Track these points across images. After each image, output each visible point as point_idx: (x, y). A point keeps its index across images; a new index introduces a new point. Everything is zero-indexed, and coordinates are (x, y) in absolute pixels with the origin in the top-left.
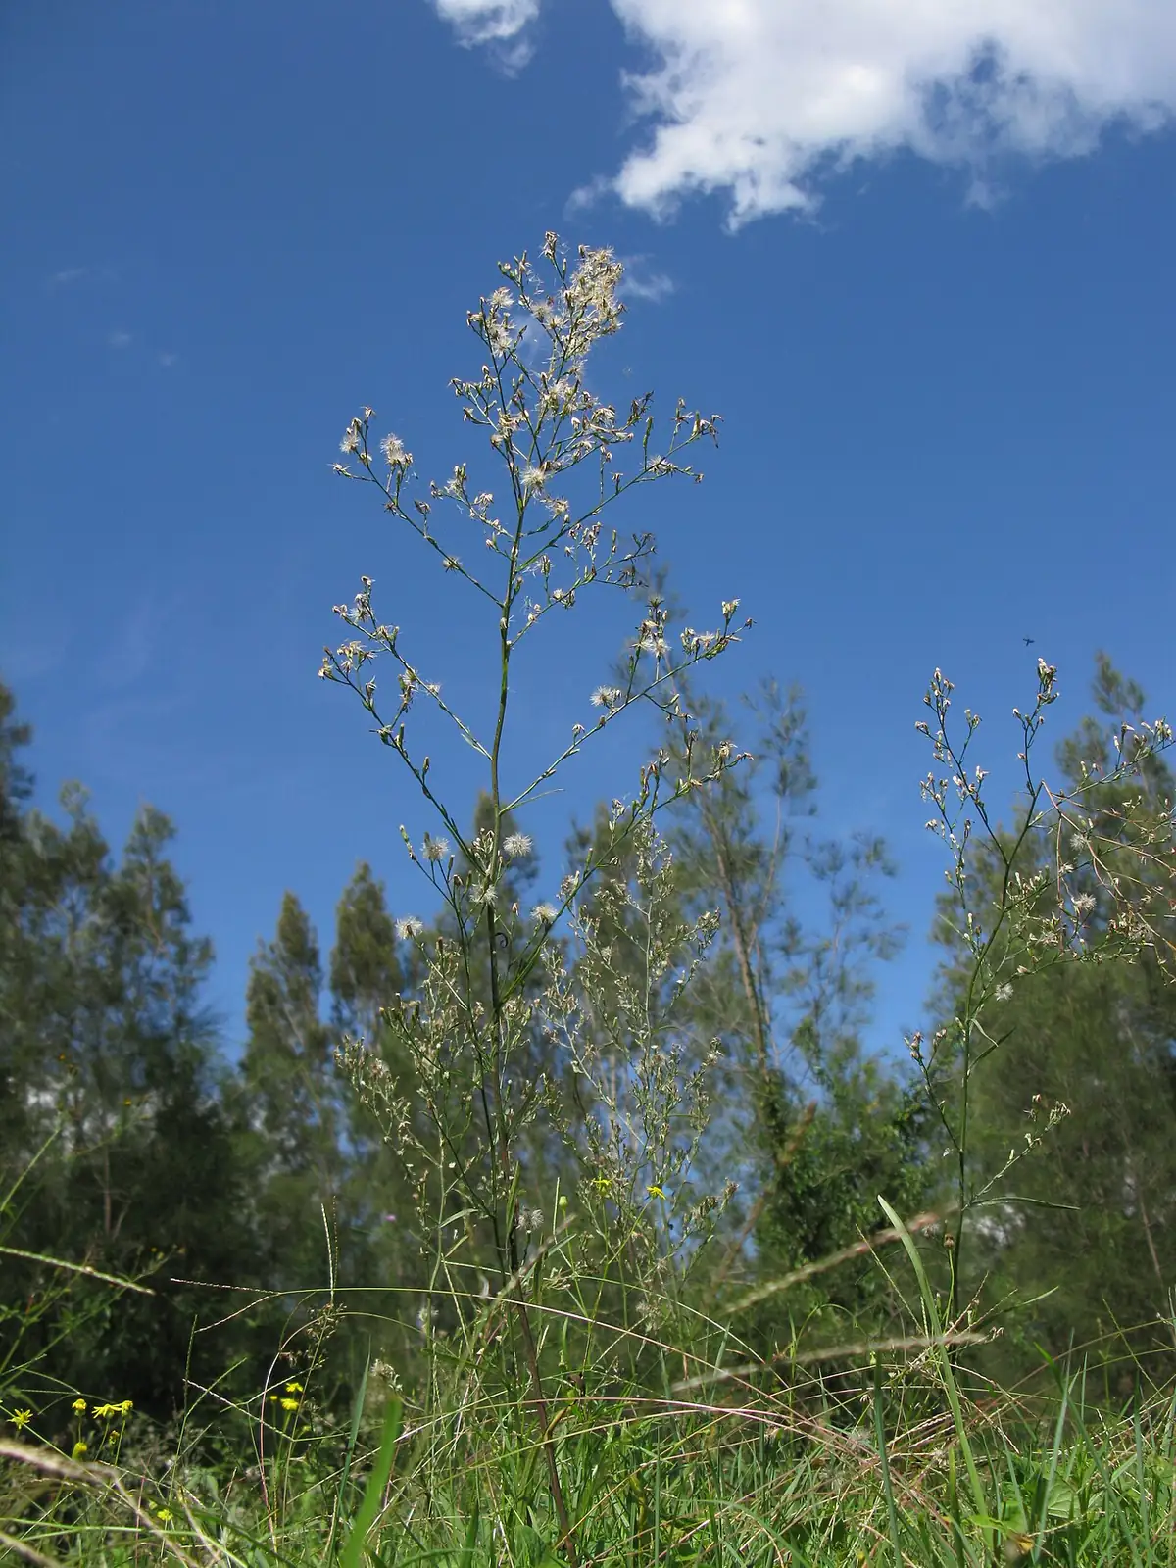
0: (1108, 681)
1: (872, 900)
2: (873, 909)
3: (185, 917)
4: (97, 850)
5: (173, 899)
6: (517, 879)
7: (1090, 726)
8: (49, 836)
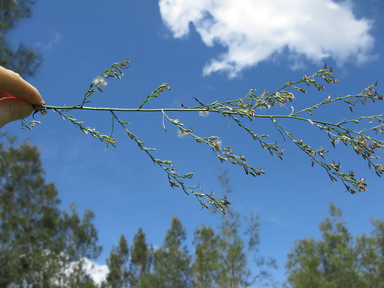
0: (332, 208)
1: (271, 275)
2: (270, 278)
3: (97, 239)
4: (77, 221)
5: (94, 234)
6: (181, 239)
7: (328, 219)
8: (66, 216)
